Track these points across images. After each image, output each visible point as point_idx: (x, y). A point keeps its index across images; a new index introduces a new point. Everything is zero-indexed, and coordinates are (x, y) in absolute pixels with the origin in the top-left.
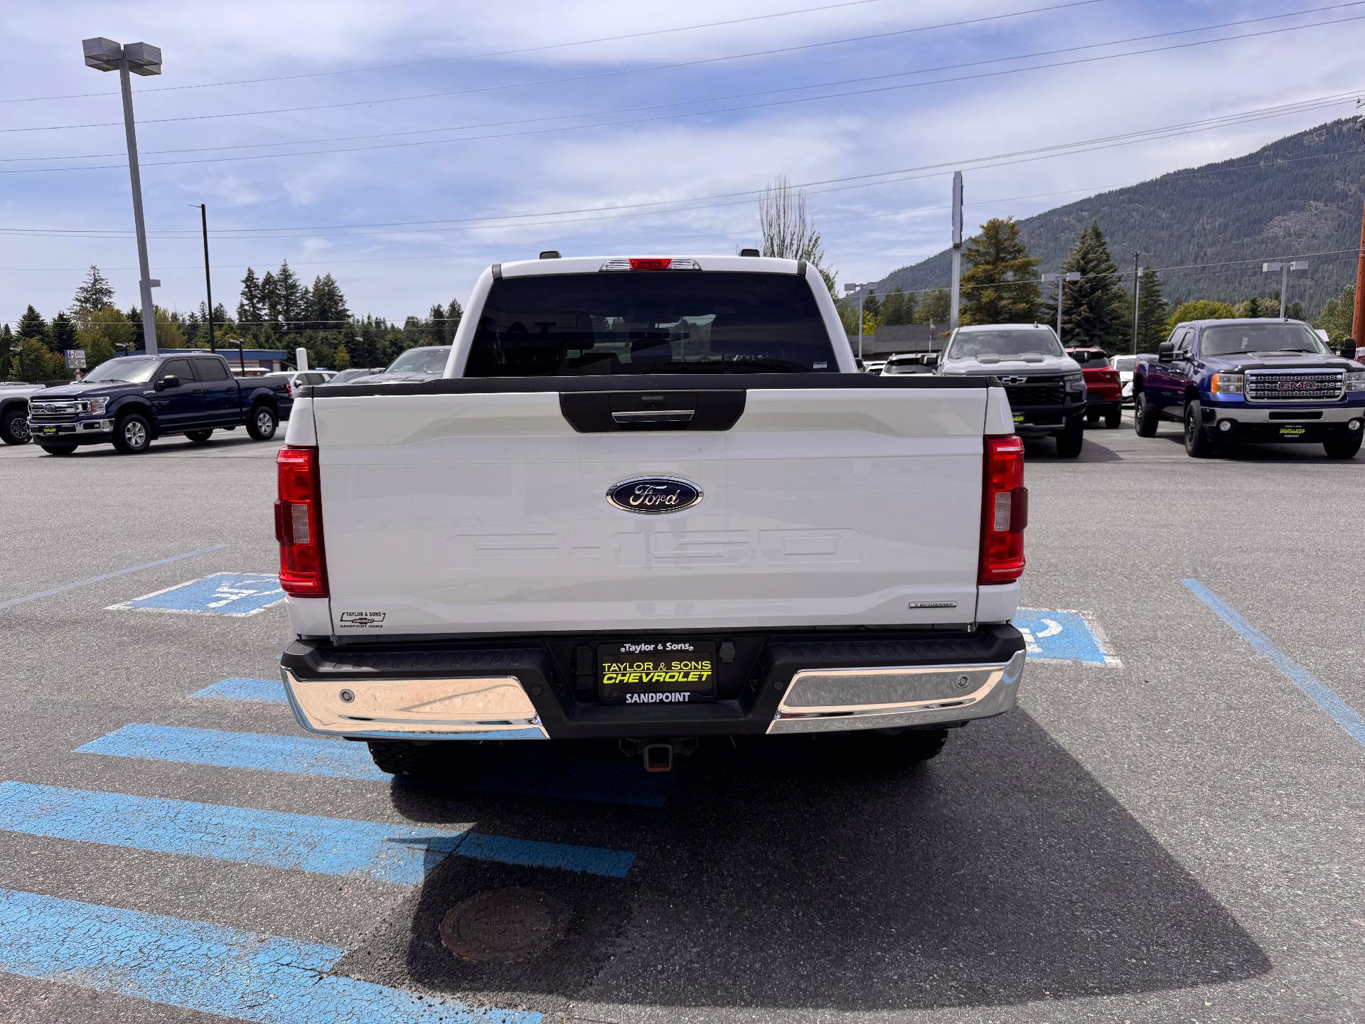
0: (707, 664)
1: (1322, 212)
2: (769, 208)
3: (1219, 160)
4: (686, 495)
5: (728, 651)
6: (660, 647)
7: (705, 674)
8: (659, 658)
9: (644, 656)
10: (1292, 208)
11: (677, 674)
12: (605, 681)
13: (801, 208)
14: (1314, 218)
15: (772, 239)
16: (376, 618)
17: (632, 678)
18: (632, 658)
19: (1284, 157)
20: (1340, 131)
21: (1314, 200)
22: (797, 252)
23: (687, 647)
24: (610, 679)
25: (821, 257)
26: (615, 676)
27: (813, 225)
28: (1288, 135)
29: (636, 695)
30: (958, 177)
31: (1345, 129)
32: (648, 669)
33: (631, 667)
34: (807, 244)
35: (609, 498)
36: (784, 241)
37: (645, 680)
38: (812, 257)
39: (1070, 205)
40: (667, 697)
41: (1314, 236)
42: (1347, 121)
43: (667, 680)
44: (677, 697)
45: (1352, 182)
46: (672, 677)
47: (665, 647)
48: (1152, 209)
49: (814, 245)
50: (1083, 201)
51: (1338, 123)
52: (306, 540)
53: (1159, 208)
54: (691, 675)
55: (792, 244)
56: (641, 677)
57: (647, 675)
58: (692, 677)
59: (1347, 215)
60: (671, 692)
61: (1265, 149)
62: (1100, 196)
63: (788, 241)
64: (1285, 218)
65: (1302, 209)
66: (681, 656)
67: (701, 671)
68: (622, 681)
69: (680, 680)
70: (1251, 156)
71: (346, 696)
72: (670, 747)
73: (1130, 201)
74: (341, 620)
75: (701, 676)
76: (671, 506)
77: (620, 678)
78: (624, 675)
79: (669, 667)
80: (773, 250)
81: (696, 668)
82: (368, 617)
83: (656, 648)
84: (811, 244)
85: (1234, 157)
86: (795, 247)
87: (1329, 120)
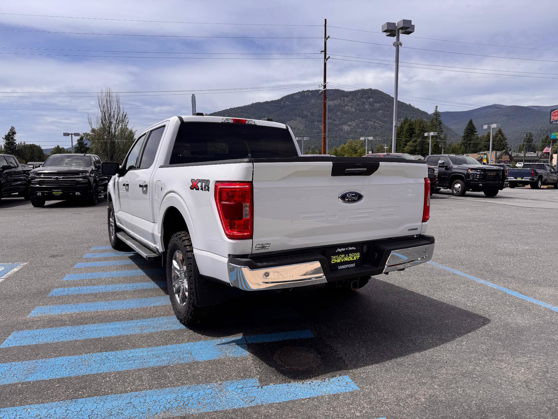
0: (358, 253)
1: (301, 121)
2: (103, 100)
3: (269, 100)
4: (359, 197)
5: (365, 248)
6: (347, 249)
7: (358, 257)
8: (347, 253)
9: (342, 253)
10: (292, 119)
11: (351, 258)
12: (332, 263)
13: (118, 101)
14: (299, 123)
15: (105, 113)
16: (267, 245)
17: (339, 261)
18: (339, 254)
19: (289, 102)
20: (304, 94)
21: (298, 117)
22: (117, 119)
23: (354, 248)
24: (333, 261)
25: (128, 123)
26: (334, 260)
27: (123, 109)
28: (289, 94)
29: (341, 266)
30: (193, 97)
31: (305, 94)
32: (343, 257)
33: (339, 257)
34: (121, 116)
35: (340, 199)
36: (110, 115)
37: (342, 261)
38: (124, 122)
39: (221, 111)
40: (349, 266)
41: (299, 129)
42: (306, 91)
43: (348, 260)
44: (353, 265)
45: (309, 112)
46: (349, 259)
47: (348, 249)
48: (249, 115)
49: (125, 117)
50: (225, 110)
51: (303, 92)
52: (248, 217)
53: (251, 115)
54: (354, 258)
55: (114, 116)
56: (341, 260)
57: (343, 259)
58: (355, 259)
59: (308, 123)
60: (350, 264)
61: (283, 98)
62: (231, 109)
63: (112, 114)
64: (290, 122)
65: (295, 120)
66: (352, 252)
67: (357, 256)
68: (336, 262)
69: (352, 260)
70: (279, 100)
71: (267, 275)
72: (358, 281)
73: (242, 112)
74: (256, 247)
75: (357, 258)
76: (356, 200)
77: (336, 261)
78: (337, 260)
79: (349, 256)
80: (105, 118)
81: (356, 255)
82: (265, 245)
83: (346, 249)
84: (123, 117)
85: (274, 100)
86: (116, 117)
87: (301, 91)
